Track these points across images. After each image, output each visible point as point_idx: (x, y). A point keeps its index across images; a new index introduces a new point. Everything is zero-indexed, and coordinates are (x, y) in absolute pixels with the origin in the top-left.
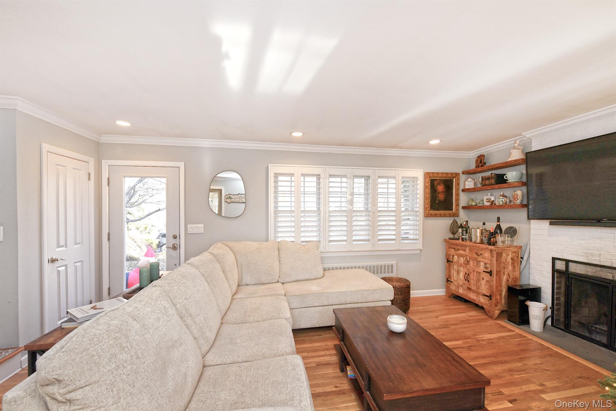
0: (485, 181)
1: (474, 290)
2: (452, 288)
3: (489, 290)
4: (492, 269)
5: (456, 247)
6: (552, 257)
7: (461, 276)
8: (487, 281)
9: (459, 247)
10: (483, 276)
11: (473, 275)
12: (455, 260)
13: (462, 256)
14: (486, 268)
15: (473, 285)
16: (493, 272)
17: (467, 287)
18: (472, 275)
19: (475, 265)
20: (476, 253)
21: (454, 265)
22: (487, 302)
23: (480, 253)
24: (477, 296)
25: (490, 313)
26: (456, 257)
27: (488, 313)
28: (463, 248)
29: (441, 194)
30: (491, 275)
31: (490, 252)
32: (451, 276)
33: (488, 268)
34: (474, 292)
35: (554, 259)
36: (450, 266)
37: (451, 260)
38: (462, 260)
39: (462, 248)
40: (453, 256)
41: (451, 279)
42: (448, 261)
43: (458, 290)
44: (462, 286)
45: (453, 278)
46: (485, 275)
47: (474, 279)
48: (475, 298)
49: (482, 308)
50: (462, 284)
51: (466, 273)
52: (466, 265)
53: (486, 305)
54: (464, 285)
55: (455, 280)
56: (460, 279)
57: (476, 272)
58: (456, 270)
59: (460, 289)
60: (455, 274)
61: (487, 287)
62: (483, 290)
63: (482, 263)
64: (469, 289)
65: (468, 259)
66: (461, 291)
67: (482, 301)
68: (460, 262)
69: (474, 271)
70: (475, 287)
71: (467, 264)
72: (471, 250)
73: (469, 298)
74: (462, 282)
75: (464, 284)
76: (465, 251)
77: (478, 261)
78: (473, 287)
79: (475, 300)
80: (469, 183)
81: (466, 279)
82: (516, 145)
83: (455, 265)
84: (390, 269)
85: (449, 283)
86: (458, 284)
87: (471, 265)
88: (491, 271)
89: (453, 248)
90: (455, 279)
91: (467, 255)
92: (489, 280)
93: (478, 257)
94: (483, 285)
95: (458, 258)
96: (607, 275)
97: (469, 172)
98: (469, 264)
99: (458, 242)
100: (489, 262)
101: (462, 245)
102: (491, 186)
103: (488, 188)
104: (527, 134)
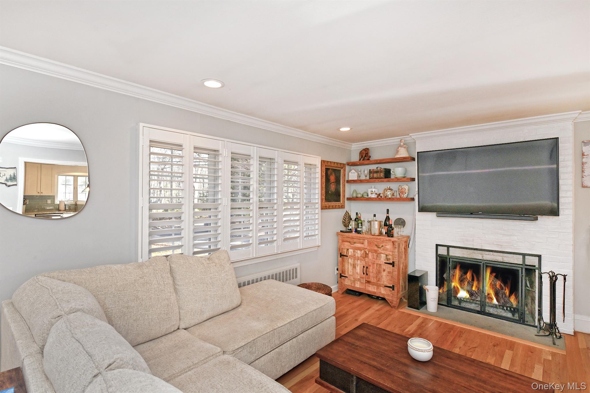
0: (373, 174)
1: (374, 283)
2: (346, 284)
3: (391, 281)
4: (394, 260)
5: (351, 241)
6: (436, 244)
7: (359, 269)
8: (389, 272)
9: (355, 240)
10: (384, 268)
11: (373, 267)
12: (350, 254)
13: (359, 249)
14: (388, 259)
15: (372, 278)
16: (395, 263)
17: (366, 280)
18: (371, 268)
19: (375, 257)
20: (376, 245)
21: (348, 259)
22: (389, 293)
23: (381, 245)
24: (377, 289)
25: (393, 303)
26: (351, 251)
27: (390, 303)
28: (361, 241)
29: (333, 185)
30: (393, 266)
31: (392, 244)
32: (345, 271)
33: (390, 259)
34: (373, 284)
35: (437, 246)
36: (343, 261)
37: (345, 254)
38: (359, 253)
39: (359, 241)
40: (348, 250)
41: (345, 274)
42: (341, 255)
43: (355, 285)
44: (359, 280)
45: (348, 272)
46: (387, 266)
47: (374, 272)
48: (375, 291)
49: (383, 299)
50: (359, 278)
51: (364, 267)
52: (364, 258)
53: (388, 295)
54: (361, 279)
55: (350, 275)
56: (357, 273)
57: (376, 264)
58: (351, 264)
59: (357, 283)
60: (350, 268)
61: (389, 278)
62: (384, 282)
63: (382, 255)
64: (368, 282)
65: (367, 252)
66: (358, 286)
67: (383, 292)
68: (356, 255)
69: (374, 263)
70: (375, 279)
71: (366, 257)
72: (369, 243)
73: (369, 291)
74: (359, 276)
75: (361, 277)
76: (363, 244)
77: (379, 253)
78: (372, 280)
79: (376, 293)
80: (353, 174)
81: (365, 272)
82: (402, 144)
83: (350, 259)
84: (295, 274)
85: (343, 279)
86: (354, 278)
87: (370, 258)
88: (393, 262)
89: (348, 242)
90: (350, 273)
91: (366, 247)
92: (391, 271)
93: (379, 249)
94: (384, 277)
95: (354, 251)
96: (478, 256)
97: (354, 164)
98: (368, 257)
99: (355, 235)
100: (391, 253)
101: (360, 238)
102: (380, 180)
103: (376, 181)
104: (414, 136)
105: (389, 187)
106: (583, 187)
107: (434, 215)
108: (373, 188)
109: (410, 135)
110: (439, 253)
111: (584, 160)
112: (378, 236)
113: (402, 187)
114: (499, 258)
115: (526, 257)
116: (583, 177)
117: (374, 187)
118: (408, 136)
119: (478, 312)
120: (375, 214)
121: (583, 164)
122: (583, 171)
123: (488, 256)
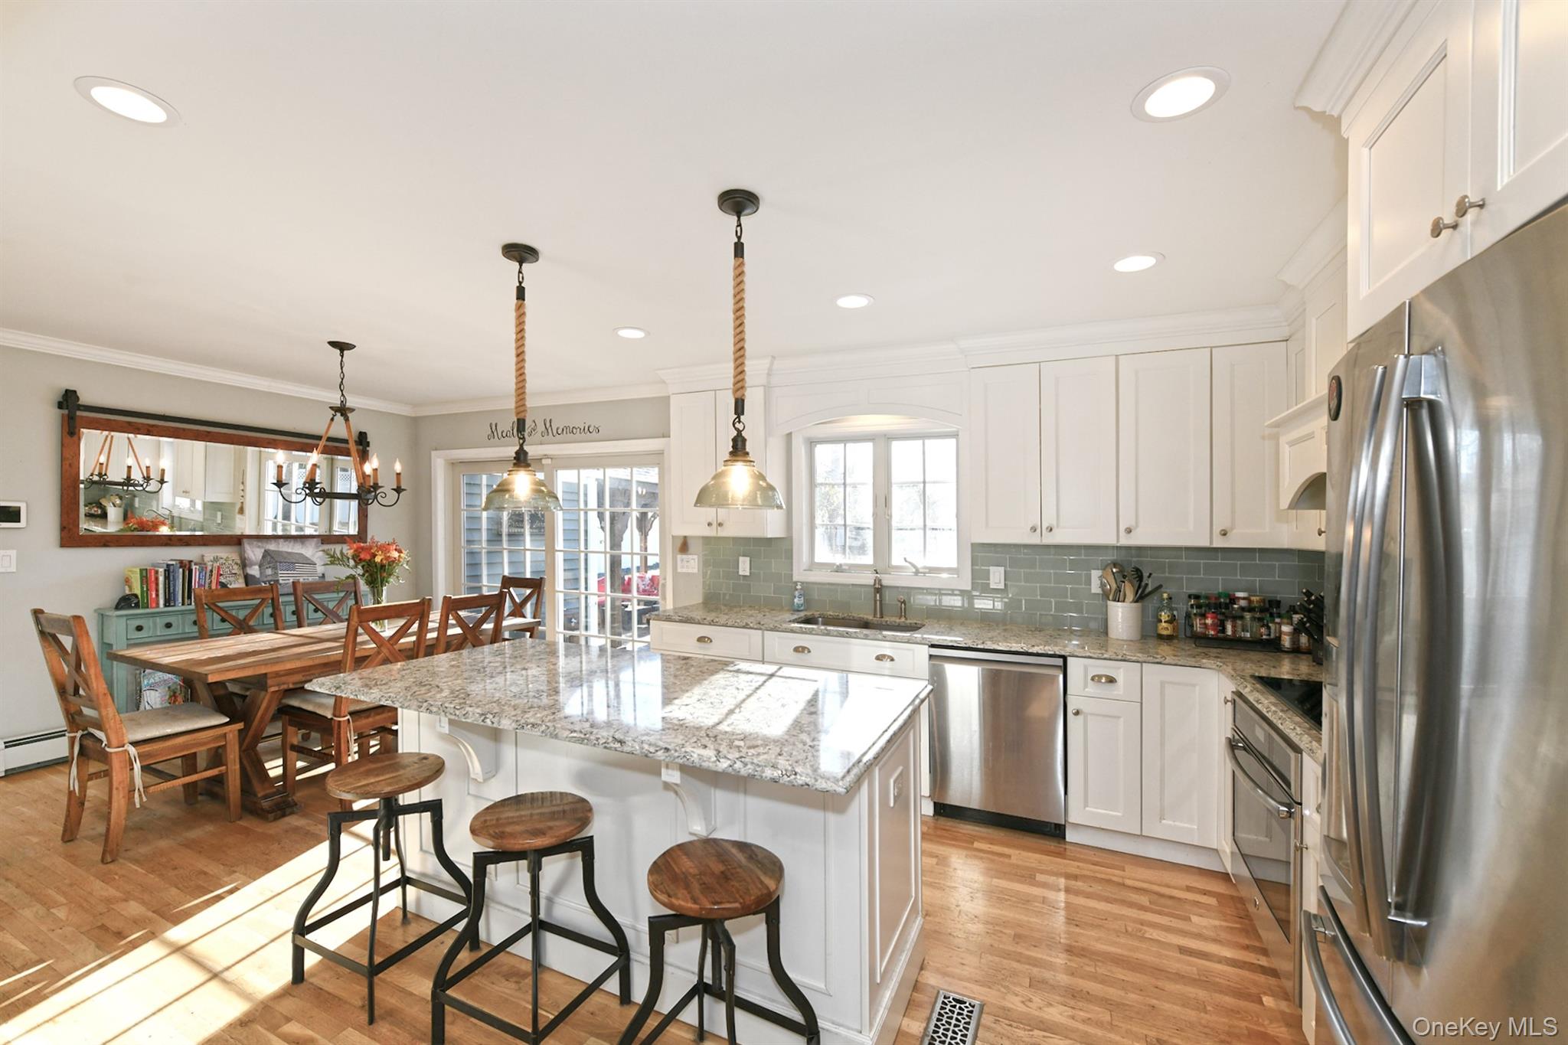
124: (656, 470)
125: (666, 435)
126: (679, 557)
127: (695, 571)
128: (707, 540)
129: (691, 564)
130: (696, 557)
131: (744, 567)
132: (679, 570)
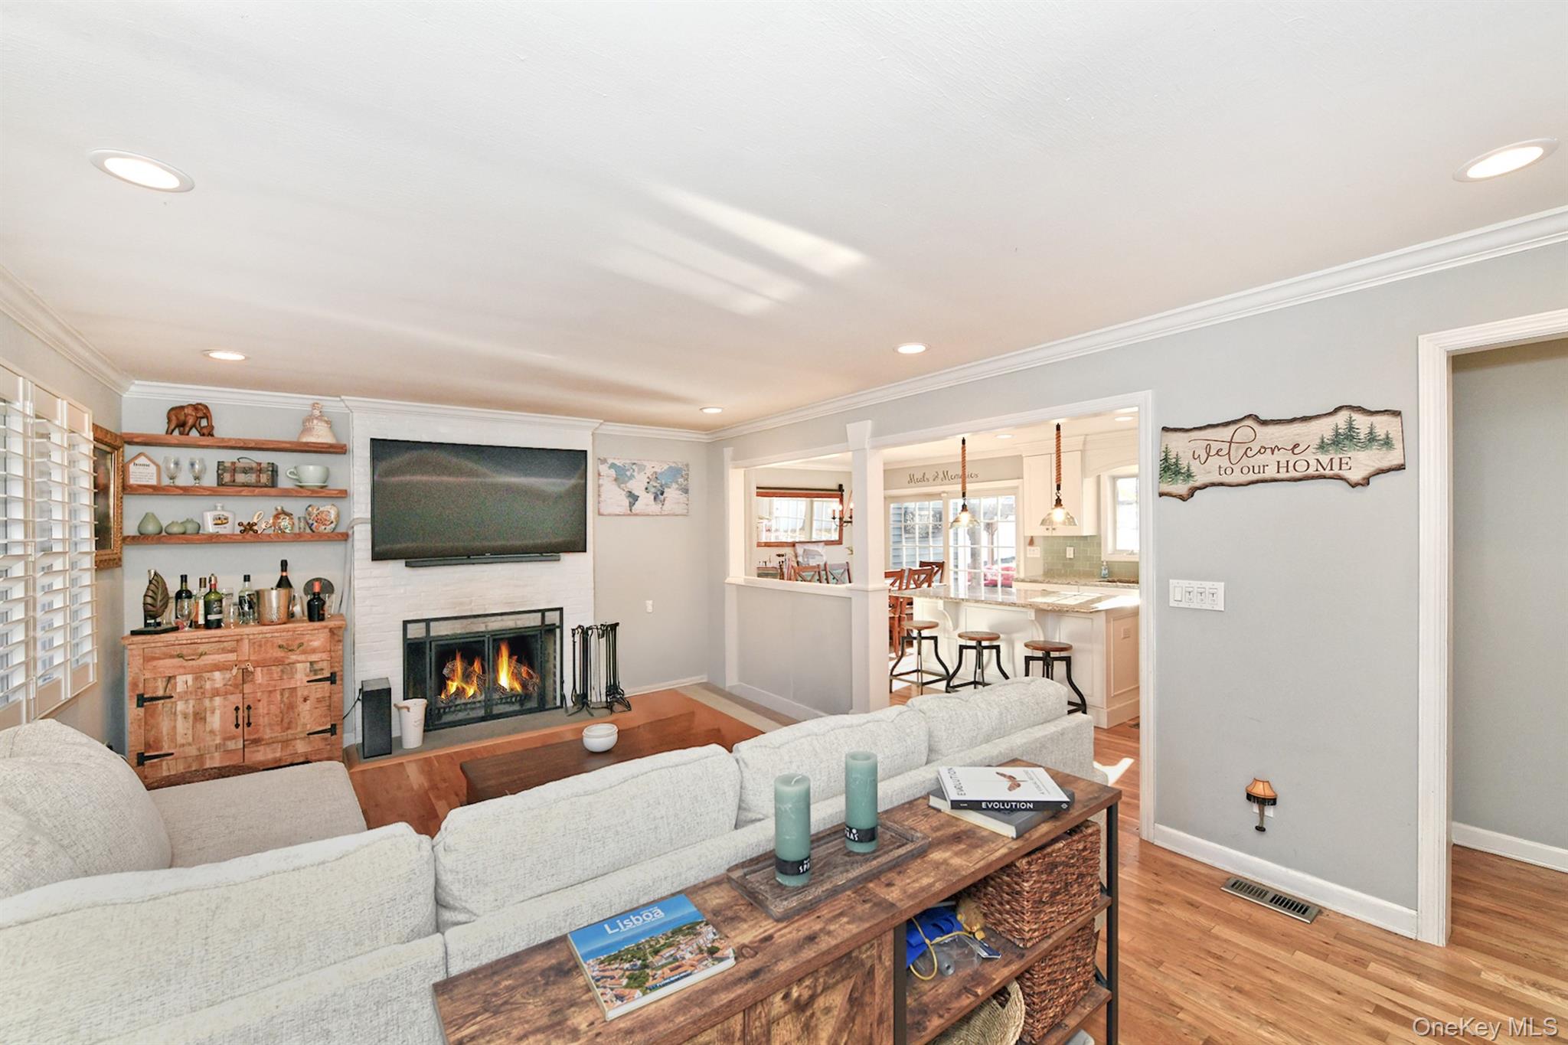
1: (272, 738)
3: (326, 716)
4: (336, 670)
5: (185, 651)
6: (403, 621)
7: (217, 721)
8: (320, 700)
9: (201, 648)
10: (306, 693)
11: (269, 701)
12: (180, 689)
13: (220, 667)
14: (316, 672)
15: (267, 728)
16: (338, 674)
17: (245, 740)
18: (261, 705)
19: (275, 675)
20: (281, 647)
21: (174, 702)
23: (296, 643)
24: (285, 748)
26: (183, 680)
28: (226, 645)
30: (333, 683)
31: (329, 634)
32: (159, 742)
33: (322, 669)
34: (271, 742)
35: (405, 623)
36: (150, 714)
37: (160, 694)
38: (217, 679)
39: (218, 646)
40: (171, 679)
41: (160, 750)
42: (144, 701)
44: (219, 747)
45: (173, 741)
46: (314, 687)
47: (272, 711)
50: (218, 742)
51: (237, 709)
52: (236, 686)
53: (319, 752)
54: (229, 742)
55: (183, 746)
56: (211, 731)
57: (278, 692)
58: (185, 714)
59: (212, 757)
60: (183, 726)
61: (319, 712)
62: (305, 725)
63: (299, 665)
64: (254, 742)
65: (250, 669)
66: (214, 762)
68: (208, 687)
69: (271, 692)
70: (277, 729)
71: (244, 683)
72: (257, 646)
74: (219, 738)
75: (226, 739)
76: (233, 651)
77: (289, 664)
78: (268, 733)
80: (142, 469)
81: (240, 721)
82: (317, 412)
83: (179, 702)
85: (153, 764)
86: (197, 749)
87: (259, 681)
88: (333, 674)
90: (182, 742)
91: (246, 658)
92: (327, 695)
93: (289, 653)
94: (305, 714)
95: (196, 679)
96: (480, 627)
97: (149, 442)
98: (253, 681)
99: (190, 634)
100: (324, 656)
101: (223, 639)
102: (257, 490)
103: (243, 494)
104: (351, 400)
105: (279, 508)
106: (600, 514)
107: (400, 564)
108: (219, 508)
109: (343, 397)
110: (409, 637)
111: (601, 482)
112: (284, 623)
113: (321, 509)
114: (509, 623)
115: (547, 614)
116: (599, 503)
117: (222, 507)
118: (338, 399)
119: (483, 719)
120: (247, 574)
121: (599, 486)
122: (599, 495)
123: (495, 624)
124: (1014, 497)
125: (1020, 477)
126: (1028, 548)
127: (1039, 556)
128: (1046, 538)
129: (1036, 552)
130: (1039, 548)
131: (1070, 553)
132: (1028, 556)
